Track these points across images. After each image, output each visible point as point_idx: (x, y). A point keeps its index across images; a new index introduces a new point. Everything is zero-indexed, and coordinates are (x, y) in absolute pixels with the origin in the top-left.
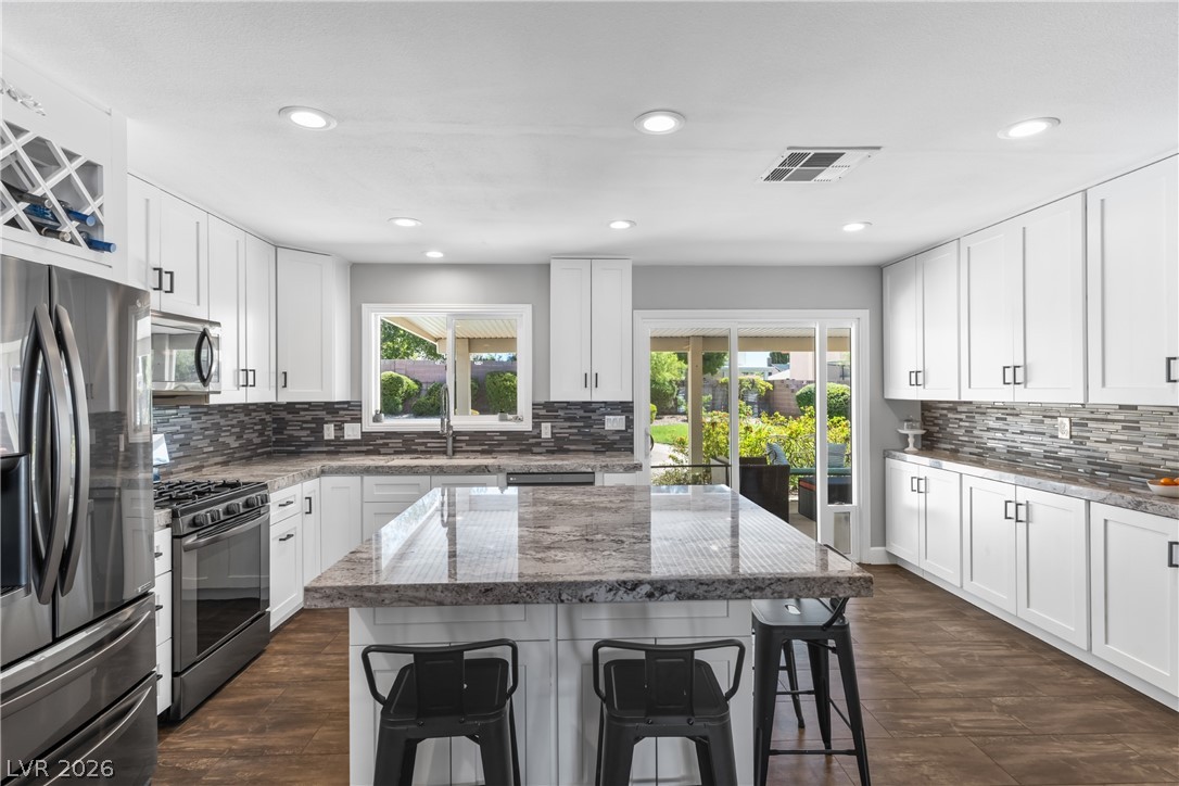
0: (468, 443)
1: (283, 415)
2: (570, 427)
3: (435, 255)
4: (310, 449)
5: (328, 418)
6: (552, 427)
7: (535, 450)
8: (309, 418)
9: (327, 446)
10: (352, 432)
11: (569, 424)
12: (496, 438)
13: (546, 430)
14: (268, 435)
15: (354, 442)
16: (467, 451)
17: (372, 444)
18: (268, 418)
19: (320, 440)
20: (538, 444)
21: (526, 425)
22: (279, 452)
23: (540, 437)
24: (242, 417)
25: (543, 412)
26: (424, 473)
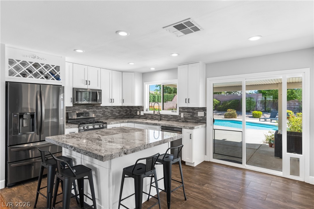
0: (164, 117)
1: (131, 109)
2: (188, 115)
3: (153, 69)
4: (135, 117)
5: (138, 110)
6: (184, 114)
7: (180, 121)
8: (135, 110)
9: (138, 116)
10: (142, 113)
11: (188, 114)
12: (170, 117)
13: (182, 115)
14: (128, 113)
15: (142, 116)
16: (164, 120)
17: (146, 116)
18: (128, 109)
19: (137, 115)
20: (180, 119)
21: (177, 114)
22: (131, 117)
23: (181, 117)
24: (120, 109)
25: (181, 110)
26: (145, 124)
